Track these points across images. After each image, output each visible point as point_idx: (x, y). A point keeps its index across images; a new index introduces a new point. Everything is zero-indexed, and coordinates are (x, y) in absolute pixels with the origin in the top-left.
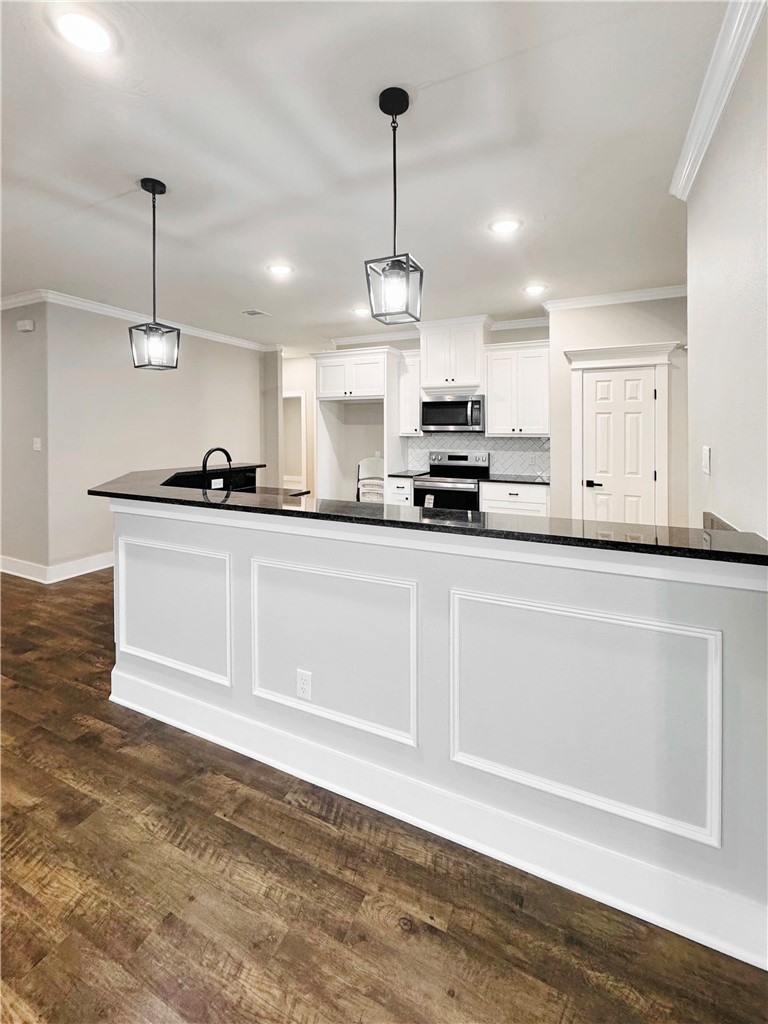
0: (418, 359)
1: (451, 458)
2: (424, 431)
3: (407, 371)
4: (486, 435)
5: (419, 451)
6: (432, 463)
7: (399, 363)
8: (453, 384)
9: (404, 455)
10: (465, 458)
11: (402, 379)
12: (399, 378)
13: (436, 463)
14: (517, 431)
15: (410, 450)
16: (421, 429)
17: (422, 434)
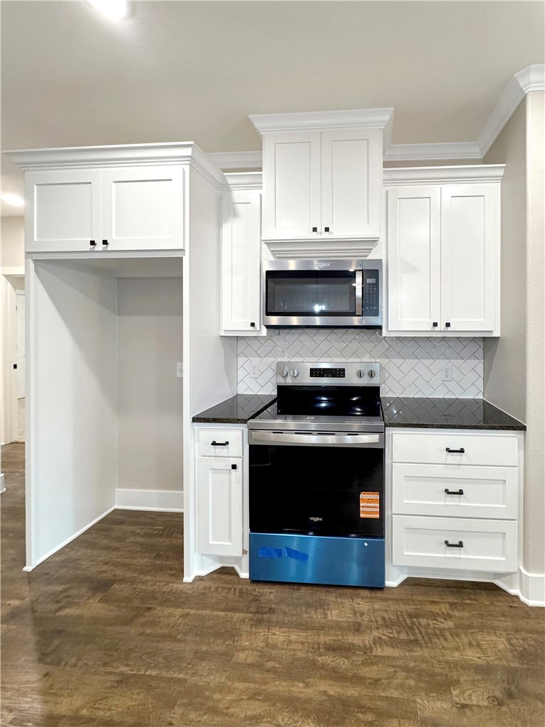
0: (258, 191)
1: (315, 373)
2: (268, 327)
3: (235, 214)
4: (384, 333)
5: (255, 360)
6: (282, 382)
7: (220, 199)
8: (326, 235)
9: (230, 369)
10: (339, 373)
11: (226, 229)
12: (220, 226)
13: (289, 381)
14: (441, 326)
15: (241, 360)
16: (262, 321)
17: (264, 332)
